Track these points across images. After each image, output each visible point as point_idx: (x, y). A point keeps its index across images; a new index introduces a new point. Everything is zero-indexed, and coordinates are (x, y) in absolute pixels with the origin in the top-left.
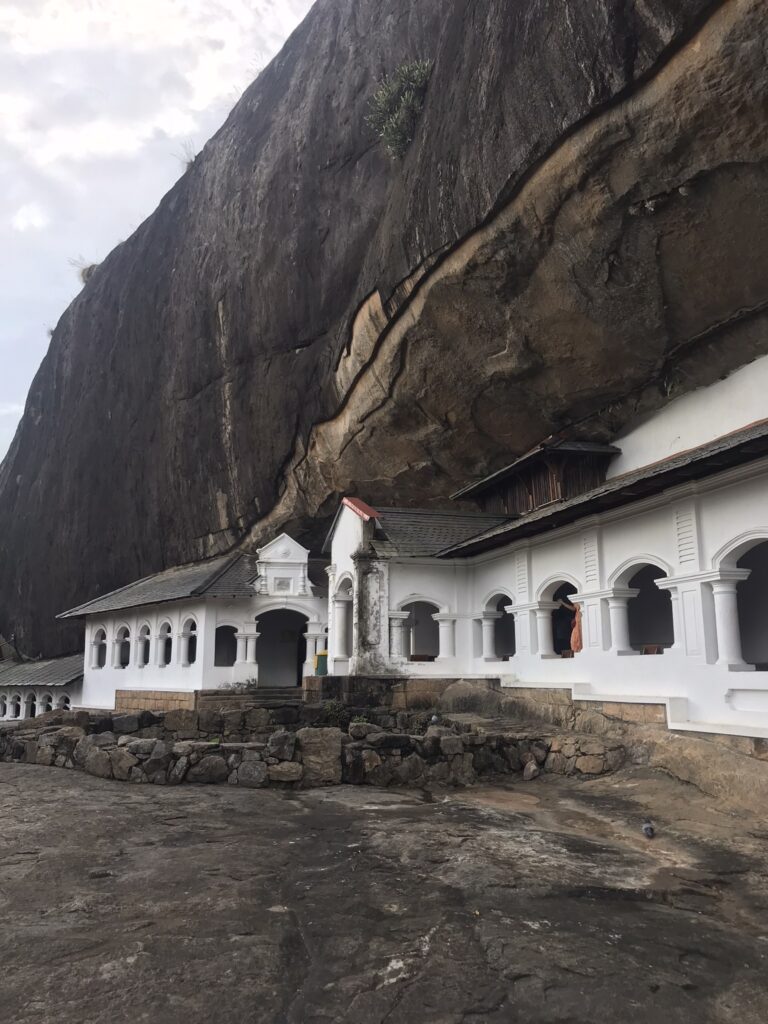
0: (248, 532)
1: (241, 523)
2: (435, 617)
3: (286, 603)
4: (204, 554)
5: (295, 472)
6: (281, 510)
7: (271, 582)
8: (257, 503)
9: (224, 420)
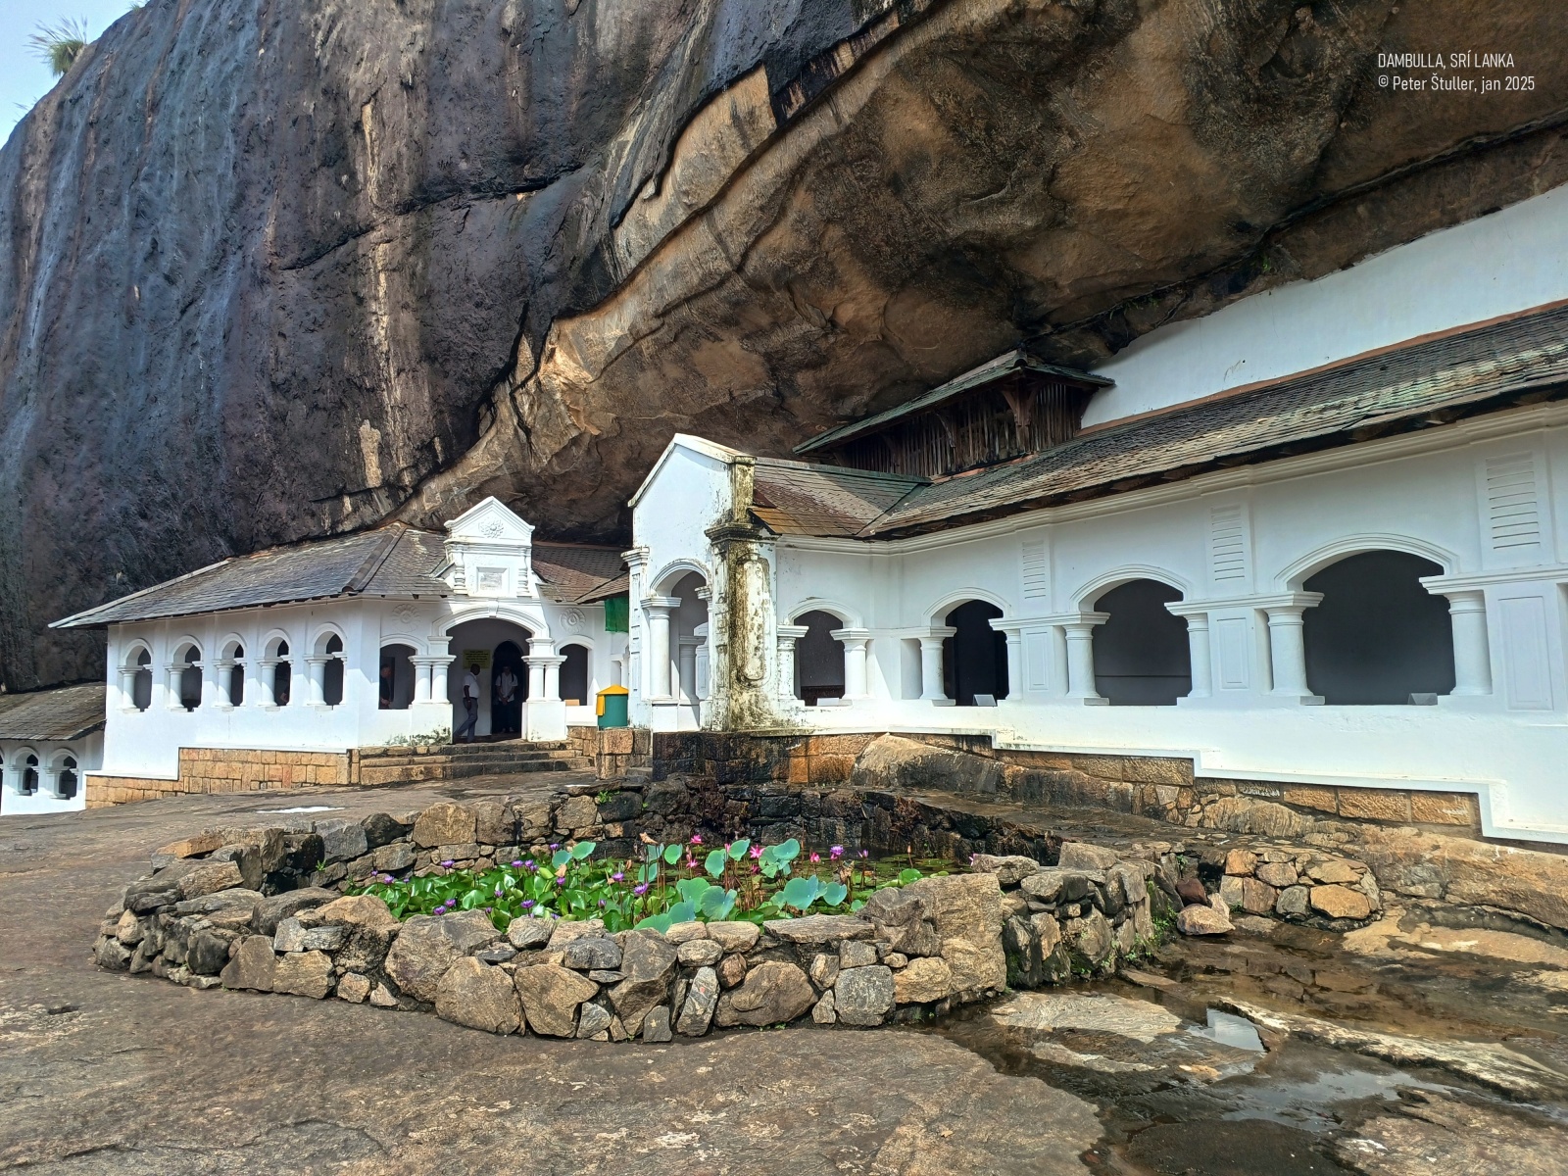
0: (417, 491)
1: (407, 479)
2: (836, 635)
3: (498, 610)
4: (331, 528)
5: (513, 399)
6: (480, 459)
7: (470, 574)
8: (438, 447)
9: (374, 307)
